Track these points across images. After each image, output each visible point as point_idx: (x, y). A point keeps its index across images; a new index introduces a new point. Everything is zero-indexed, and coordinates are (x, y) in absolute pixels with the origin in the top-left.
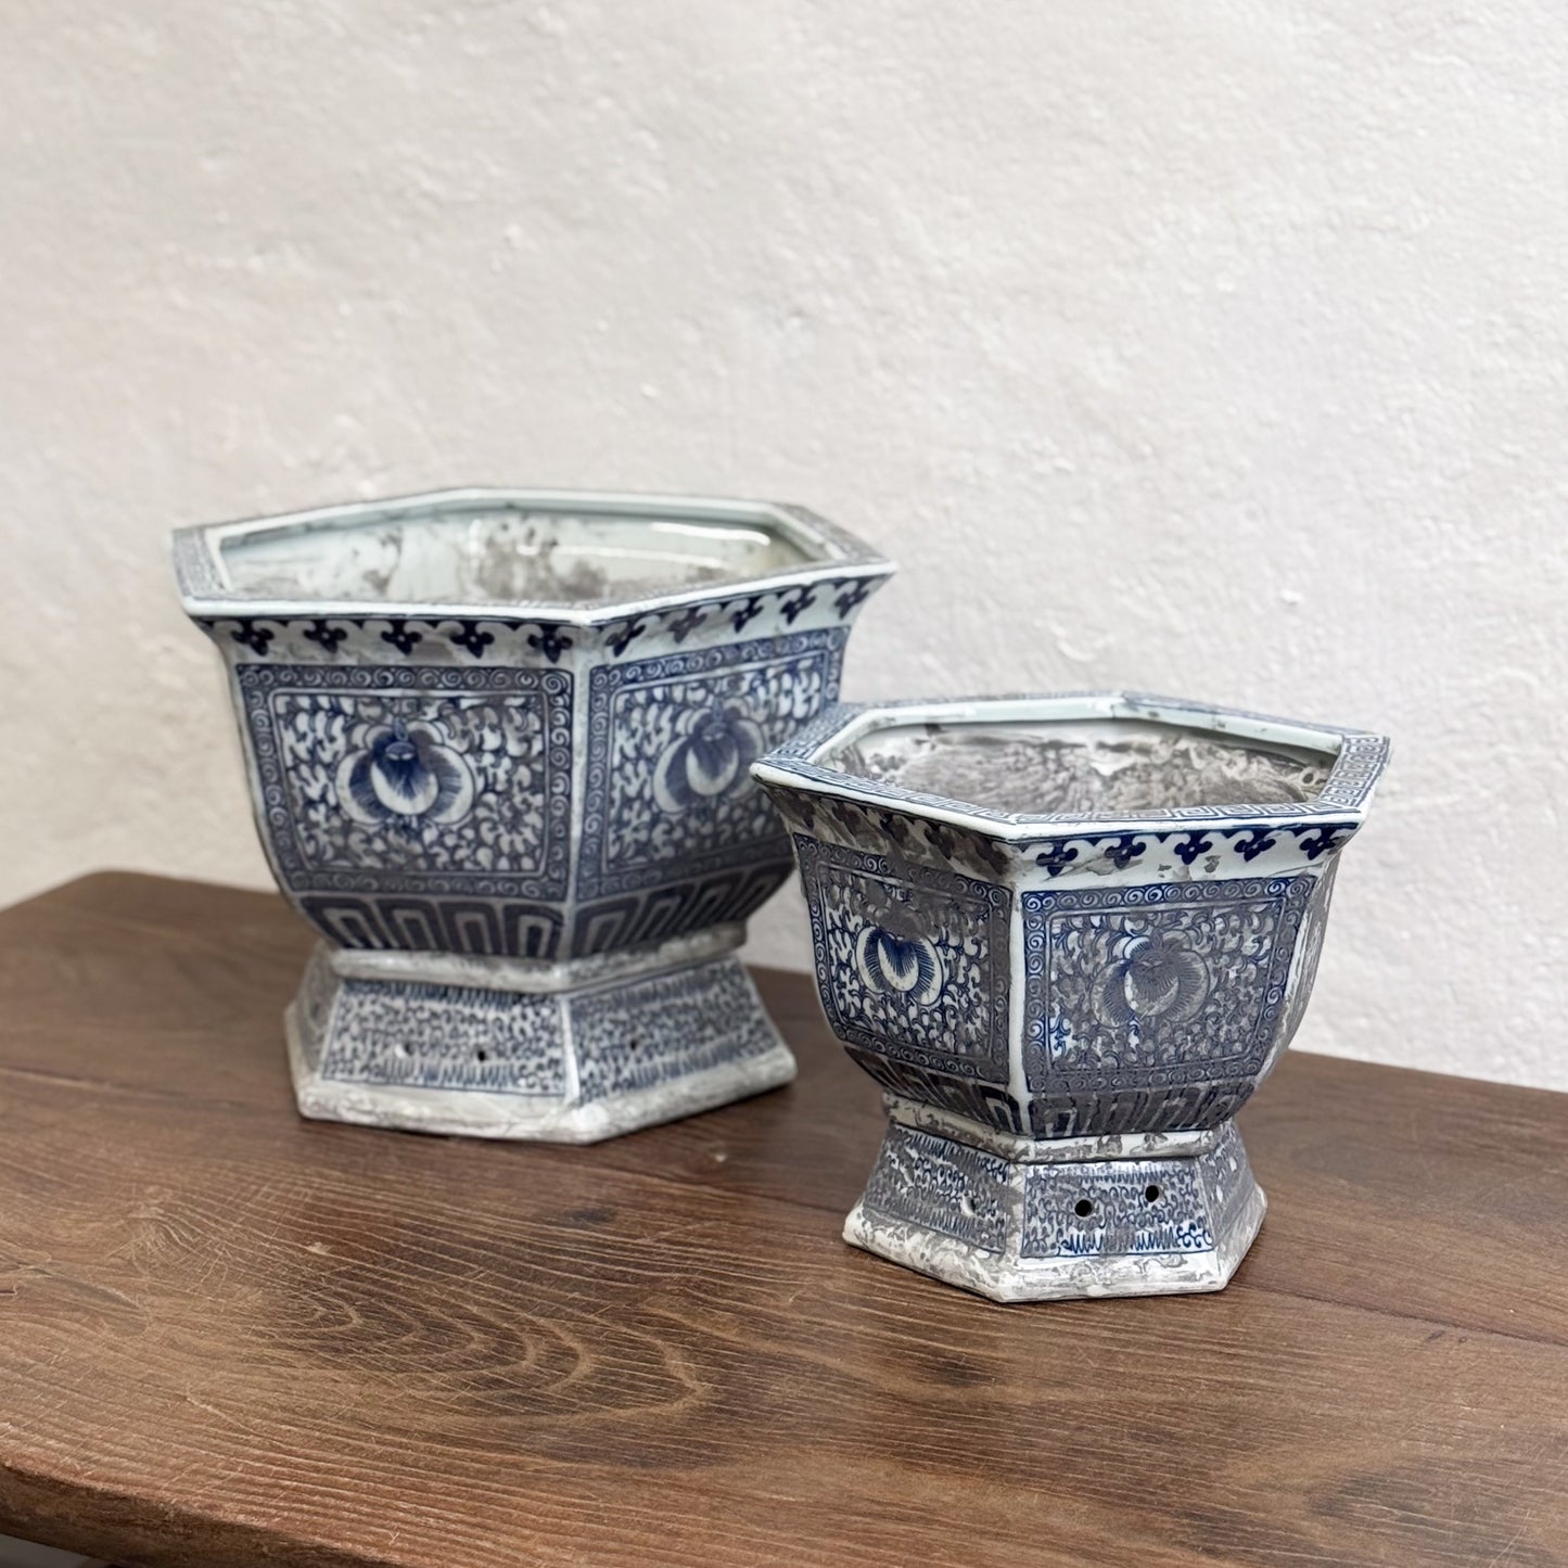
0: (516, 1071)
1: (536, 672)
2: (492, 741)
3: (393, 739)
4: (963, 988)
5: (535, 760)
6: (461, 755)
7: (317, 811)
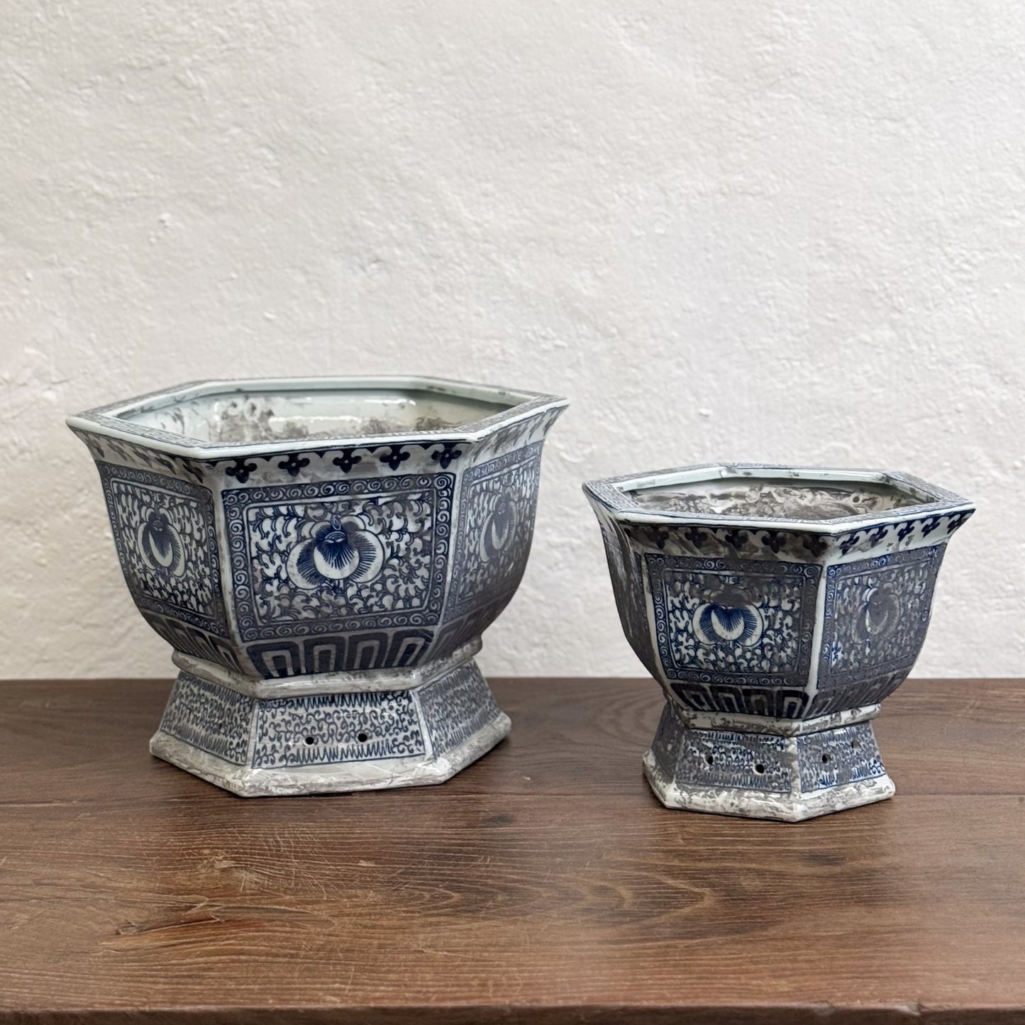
0: (390, 743)
1: (432, 476)
2: (398, 524)
3: (331, 529)
4: (779, 631)
5: (426, 533)
6: (376, 536)
7: (271, 584)
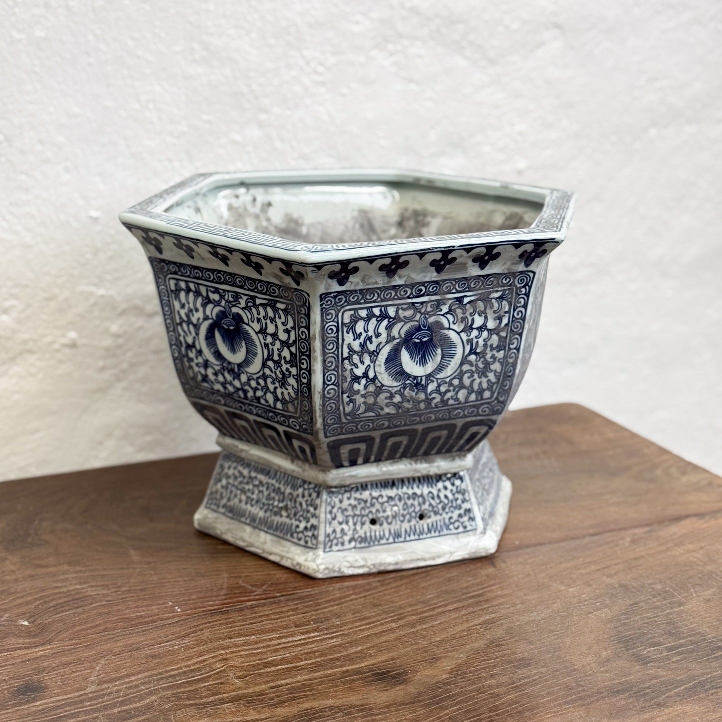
0: (447, 521)
1: (514, 274)
2: (478, 321)
3: (418, 329)
5: (502, 330)
6: (458, 333)
7: (359, 383)
